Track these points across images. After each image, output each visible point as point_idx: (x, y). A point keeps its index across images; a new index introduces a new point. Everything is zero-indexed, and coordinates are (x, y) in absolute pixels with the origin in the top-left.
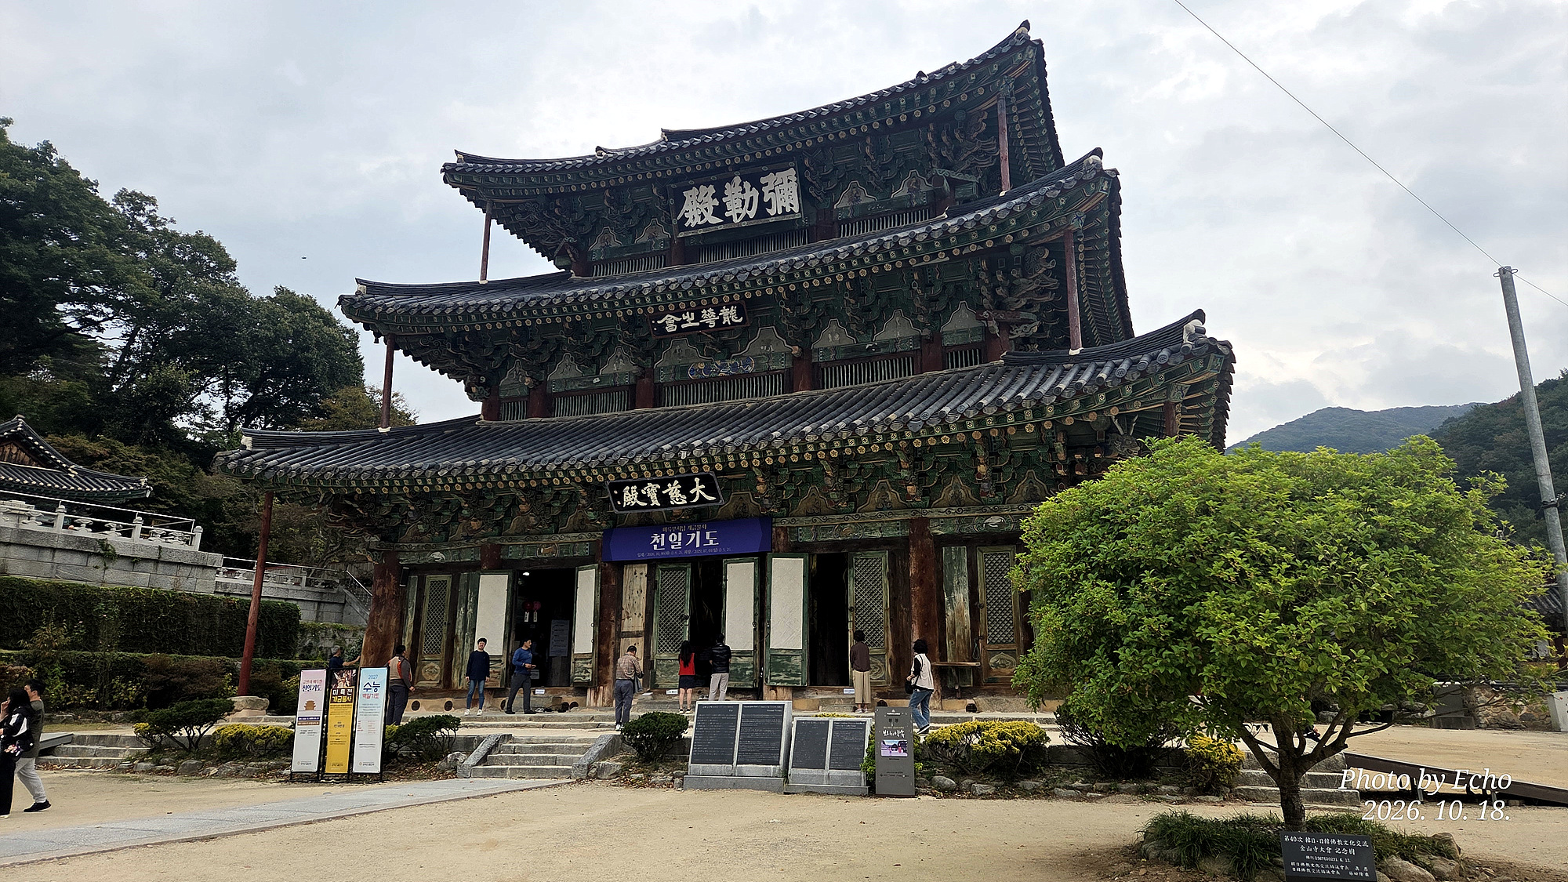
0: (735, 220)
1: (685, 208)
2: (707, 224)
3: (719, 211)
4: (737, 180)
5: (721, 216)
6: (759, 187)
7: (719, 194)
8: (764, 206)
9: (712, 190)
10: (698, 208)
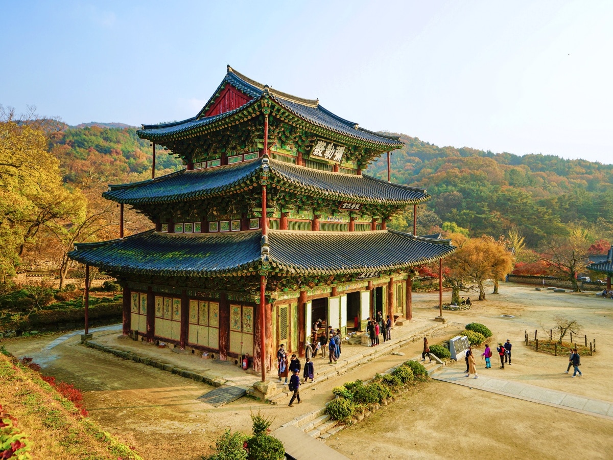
0: (326, 158)
1: (316, 147)
2: (318, 156)
3: (324, 152)
4: (332, 144)
5: (323, 155)
6: (335, 150)
7: (326, 147)
8: (333, 157)
9: (325, 144)
10: (318, 150)
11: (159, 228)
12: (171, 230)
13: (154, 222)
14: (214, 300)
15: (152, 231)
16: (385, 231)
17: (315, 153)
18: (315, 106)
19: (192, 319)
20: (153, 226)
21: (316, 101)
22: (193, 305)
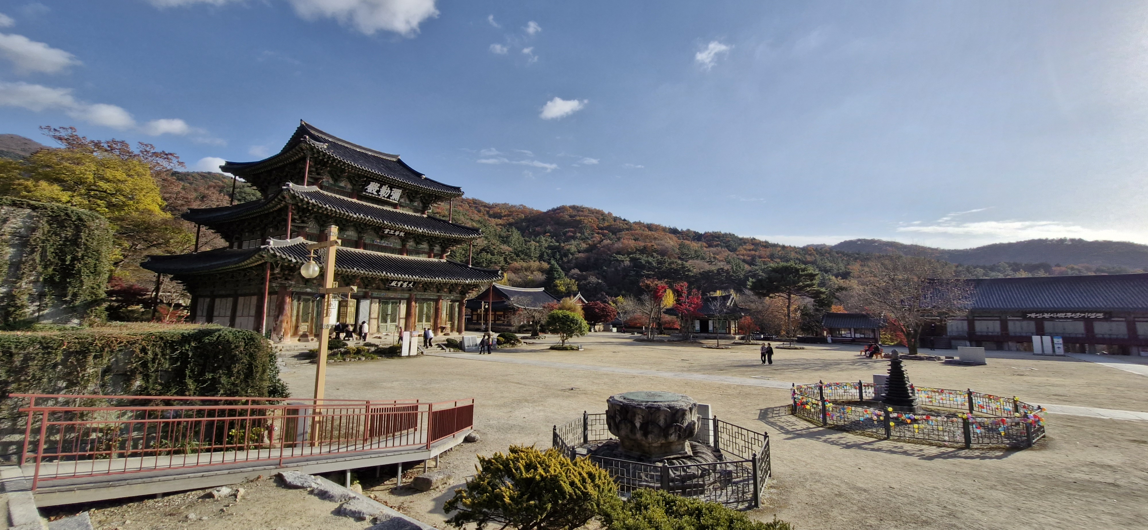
0: (381, 196)
1: (370, 186)
2: (372, 194)
3: (378, 191)
4: (387, 186)
5: (378, 193)
6: (391, 190)
7: (380, 187)
8: (390, 196)
9: (379, 185)
10: (372, 188)
11: (231, 246)
12: (240, 246)
13: (227, 241)
14: (253, 294)
15: (224, 248)
16: (444, 260)
17: (368, 191)
18: (395, 160)
19: (239, 313)
20: (227, 244)
21: (397, 156)
22: (241, 300)
